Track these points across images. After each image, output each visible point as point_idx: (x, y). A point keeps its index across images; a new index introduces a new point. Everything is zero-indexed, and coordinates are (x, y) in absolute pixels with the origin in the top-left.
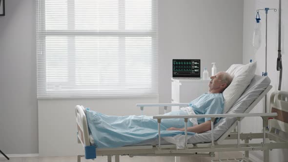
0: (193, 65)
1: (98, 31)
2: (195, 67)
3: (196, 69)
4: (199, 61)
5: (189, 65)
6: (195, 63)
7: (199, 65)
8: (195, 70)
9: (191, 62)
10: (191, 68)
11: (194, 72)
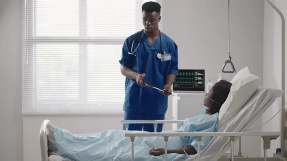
0: (196, 76)
1: (93, 38)
2: (199, 78)
3: (200, 81)
4: (202, 71)
5: (191, 76)
6: (199, 74)
7: (203, 77)
8: (199, 83)
9: (194, 73)
10: (194, 80)
11: (198, 84)
